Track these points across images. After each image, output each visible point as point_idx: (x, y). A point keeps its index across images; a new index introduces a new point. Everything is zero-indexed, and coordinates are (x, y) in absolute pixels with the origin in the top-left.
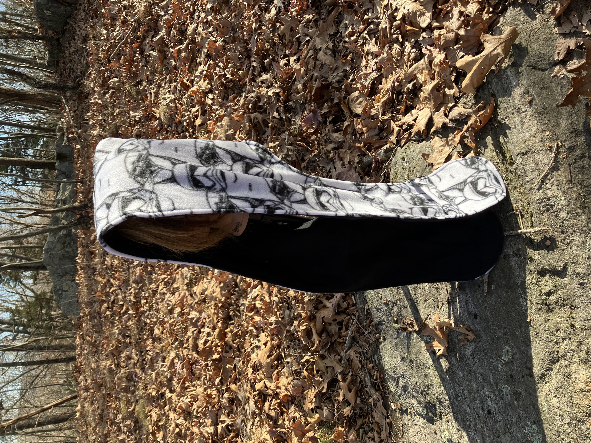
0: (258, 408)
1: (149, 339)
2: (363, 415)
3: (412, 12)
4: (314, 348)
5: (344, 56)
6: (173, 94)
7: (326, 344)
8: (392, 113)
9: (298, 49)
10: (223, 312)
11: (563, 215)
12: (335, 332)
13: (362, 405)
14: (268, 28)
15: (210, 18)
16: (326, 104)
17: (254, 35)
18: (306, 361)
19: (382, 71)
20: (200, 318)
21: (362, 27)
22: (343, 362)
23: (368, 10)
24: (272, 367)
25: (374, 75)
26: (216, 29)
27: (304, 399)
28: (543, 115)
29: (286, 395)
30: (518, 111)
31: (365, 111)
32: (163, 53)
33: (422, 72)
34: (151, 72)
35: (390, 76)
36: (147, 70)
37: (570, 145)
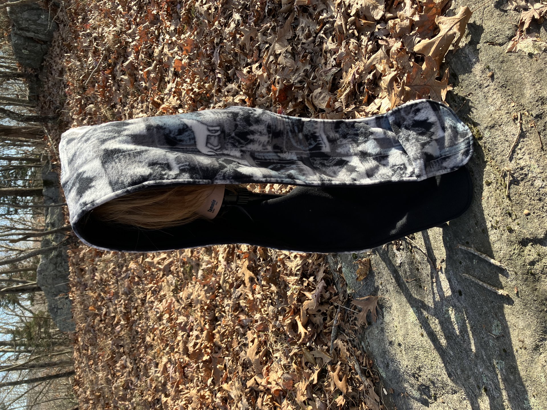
0: (251, 405)
1: (141, 347)
2: (356, 403)
3: (365, 6)
4: (301, 341)
5: (303, 57)
6: (146, 113)
7: (313, 336)
8: (355, 104)
9: (259, 57)
10: (209, 314)
11: (538, 183)
12: (320, 323)
13: (354, 393)
14: (229, 41)
15: (174, 39)
16: (290, 104)
17: (216, 49)
18: (294, 354)
19: (342, 66)
20: (187, 322)
21: (318, 27)
22: (331, 352)
23: (322, 11)
24: (261, 363)
25: (334, 70)
26: (181, 49)
27: (296, 393)
28: (506, 88)
29: (277, 390)
30: (480, 86)
31: (329, 106)
32: (134, 77)
33: (381, 62)
34: (123, 96)
35: (350, 69)
36: (120, 94)
37: (537, 113)
